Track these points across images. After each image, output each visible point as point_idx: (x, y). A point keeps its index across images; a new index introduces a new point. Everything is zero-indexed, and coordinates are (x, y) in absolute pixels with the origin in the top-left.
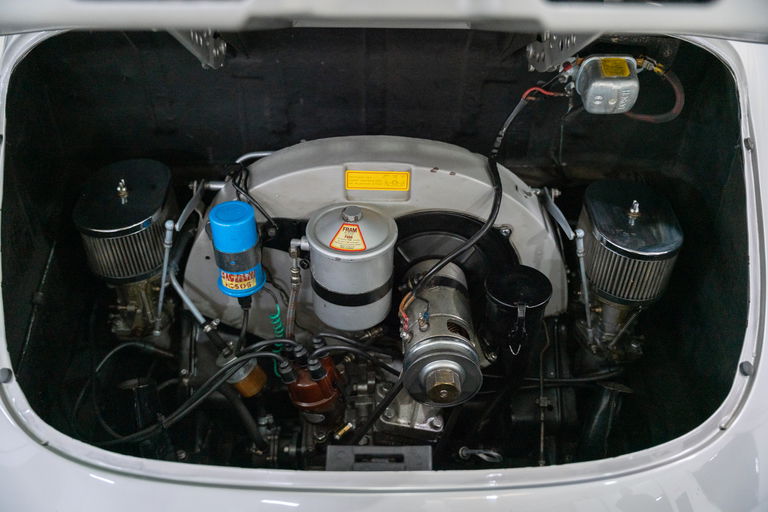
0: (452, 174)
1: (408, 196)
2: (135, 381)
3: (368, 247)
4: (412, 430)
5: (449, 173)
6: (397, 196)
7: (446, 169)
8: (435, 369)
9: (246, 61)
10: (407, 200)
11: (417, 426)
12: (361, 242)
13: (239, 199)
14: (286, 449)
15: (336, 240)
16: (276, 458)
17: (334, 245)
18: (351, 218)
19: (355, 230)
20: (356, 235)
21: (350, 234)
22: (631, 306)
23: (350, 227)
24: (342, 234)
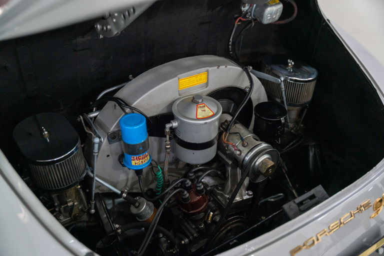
0: (226, 67)
1: (207, 85)
2: (100, 242)
3: (215, 112)
4: (243, 200)
5: (224, 67)
6: (201, 87)
7: (223, 65)
8: (262, 161)
9: (83, 39)
10: (207, 87)
11: (245, 198)
12: (210, 111)
13: (126, 114)
14: (183, 242)
15: (198, 114)
16: (178, 250)
17: (198, 117)
18: (200, 101)
19: (204, 106)
20: (206, 108)
21: (203, 109)
22: (303, 107)
23: (201, 105)
24: (199, 110)
